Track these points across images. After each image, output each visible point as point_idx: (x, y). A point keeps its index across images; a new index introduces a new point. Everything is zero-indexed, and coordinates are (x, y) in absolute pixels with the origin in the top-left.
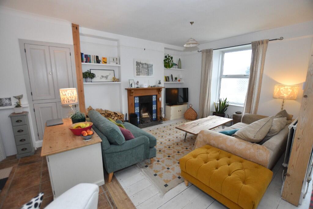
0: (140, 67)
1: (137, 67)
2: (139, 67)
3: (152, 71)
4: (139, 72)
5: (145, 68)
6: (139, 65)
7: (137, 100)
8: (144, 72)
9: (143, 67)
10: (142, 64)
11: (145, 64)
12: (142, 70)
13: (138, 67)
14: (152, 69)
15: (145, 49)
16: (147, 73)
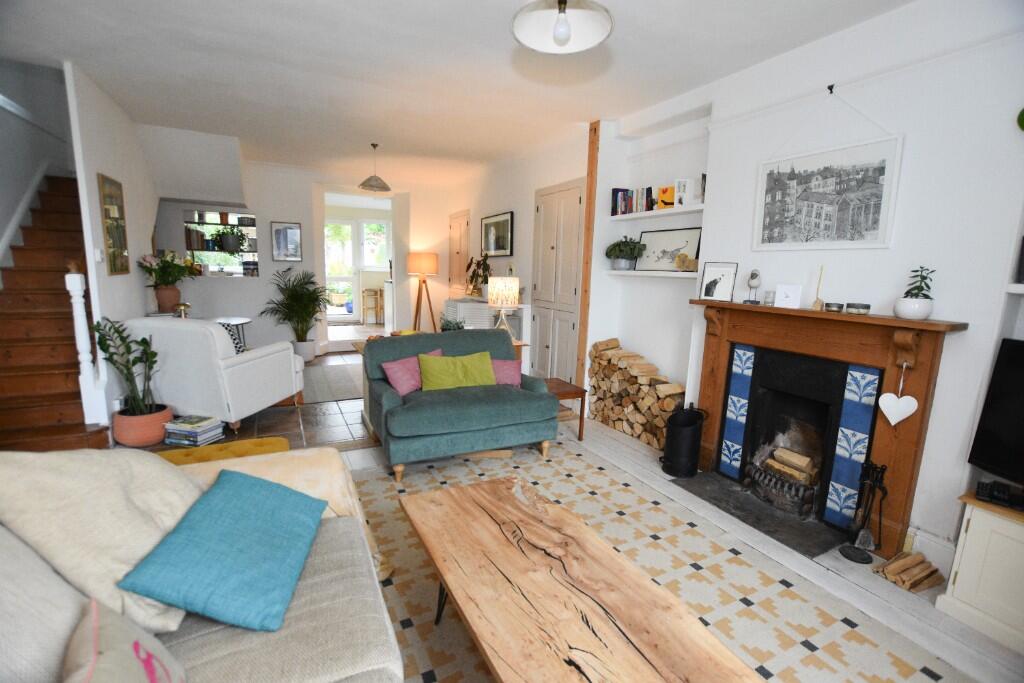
0: (788, 199)
1: (774, 198)
2: (783, 197)
3: (878, 207)
4: (781, 224)
5: (822, 198)
6: (784, 188)
7: (744, 364)
8: (814, 220)
9: (806, 196)
10: (804, 179)
11: (826, 173)
12: (799, 212)
13: (779, 196)
14: (879, 197)
15: (831, 88)
16: (834, 223)
